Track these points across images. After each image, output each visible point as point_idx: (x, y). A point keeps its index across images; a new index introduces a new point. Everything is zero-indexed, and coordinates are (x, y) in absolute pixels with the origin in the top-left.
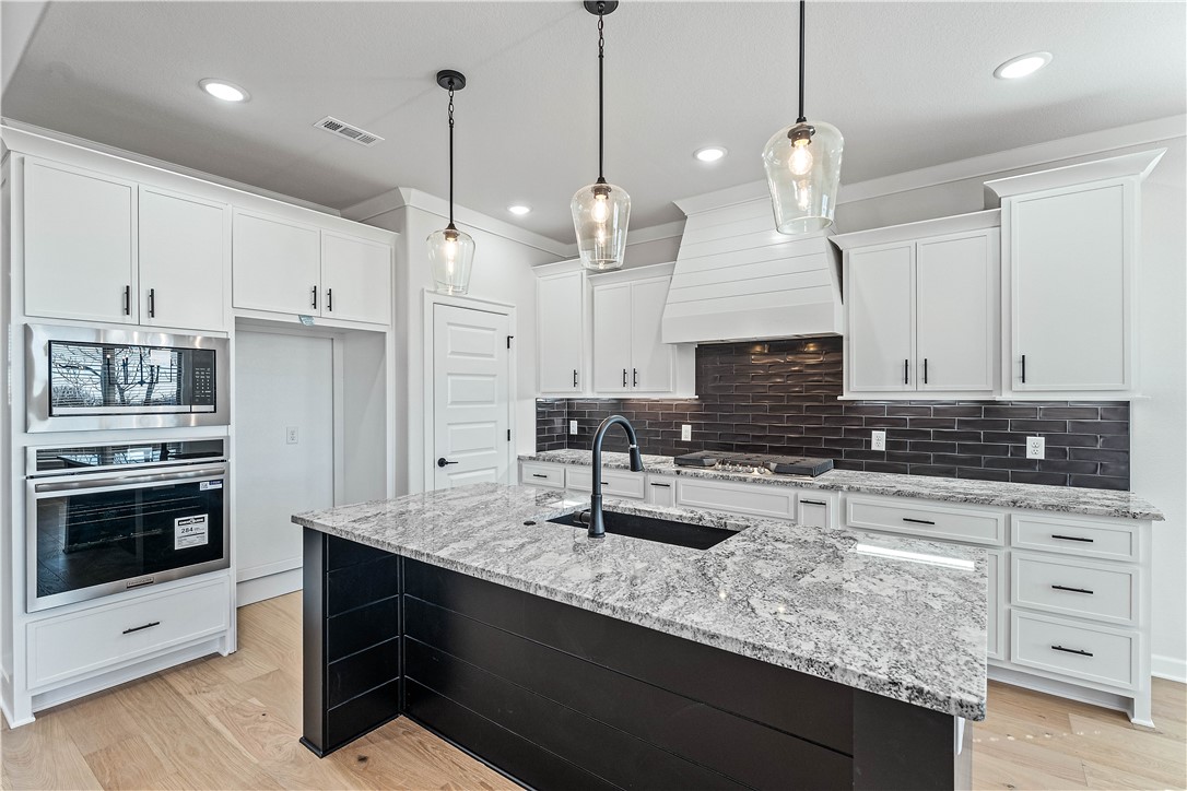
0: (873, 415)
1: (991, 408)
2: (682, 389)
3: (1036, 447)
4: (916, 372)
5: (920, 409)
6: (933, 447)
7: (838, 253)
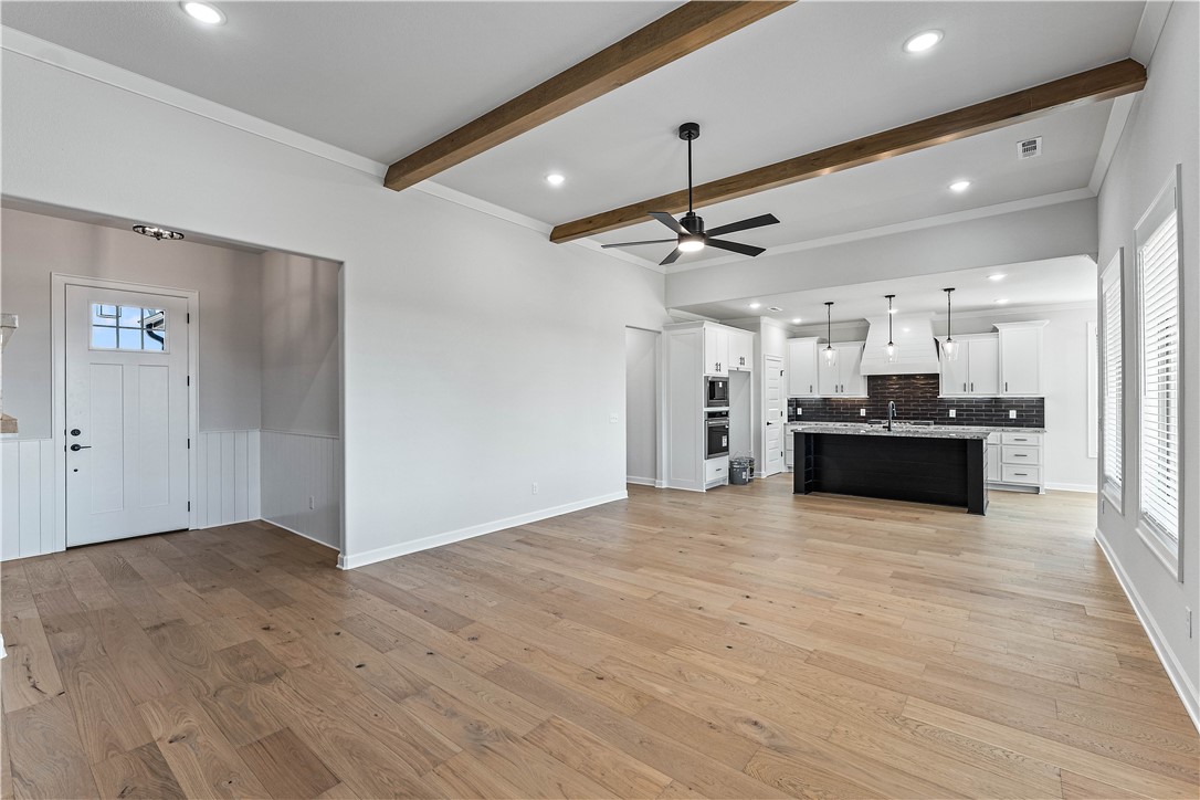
0: (951, 404)
1: (997, 400)
2: (860, 392)
3: (1013, 414)
4: (968, 388)
5: (969, 401)
6: (974, 415)
7: (937, 342)
